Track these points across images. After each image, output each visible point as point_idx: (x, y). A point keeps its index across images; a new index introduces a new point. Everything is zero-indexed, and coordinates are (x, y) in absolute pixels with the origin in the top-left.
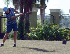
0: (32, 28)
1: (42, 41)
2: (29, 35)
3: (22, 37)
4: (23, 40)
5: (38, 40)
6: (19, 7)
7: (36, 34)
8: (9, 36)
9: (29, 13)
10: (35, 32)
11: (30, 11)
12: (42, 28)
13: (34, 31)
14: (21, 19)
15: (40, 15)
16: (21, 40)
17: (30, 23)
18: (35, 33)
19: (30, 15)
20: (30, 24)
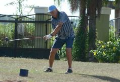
0: (99, 42)
1: (116, 64)
2: (95, 54)
3: (83, 56)
5: (109, 62)
6: (79, 6)
7: (107, 53)
8: (61, 54)
9: (96, 17)
10: (105, 48)
11: (97, 13)
12: (118, 43)
13: (103, 47)
14: (81, 25)
15: (114, 21)
16: (80, 62)
17: (97, 33)
18: (105, 51)
19: (97, 19)
20: (97, 35)
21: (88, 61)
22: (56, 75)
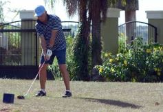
0: (106, 55)
1: (129, 82)
2: (100, 71)
3: (84, 74)
4: (86, 82)
5: (120, 81)
7: (116, 69)
8: (56, 72)
9: (101, 21)
10: (113, 62)
11: (102, 16)
13: (111, 60)
15: (125, 26)
16: (82, 82)
17: (102, 42)
18: (113, 67)
19: (102, 24)
20: (102, 45)
21: (92, 80)
22: (51, 100)
